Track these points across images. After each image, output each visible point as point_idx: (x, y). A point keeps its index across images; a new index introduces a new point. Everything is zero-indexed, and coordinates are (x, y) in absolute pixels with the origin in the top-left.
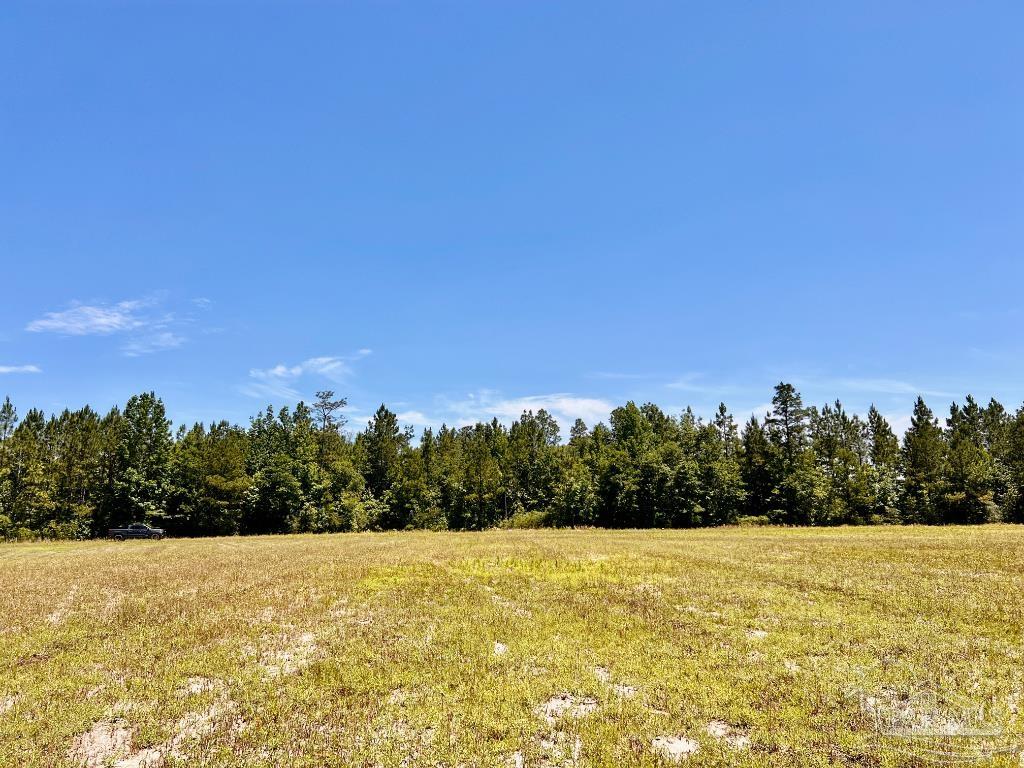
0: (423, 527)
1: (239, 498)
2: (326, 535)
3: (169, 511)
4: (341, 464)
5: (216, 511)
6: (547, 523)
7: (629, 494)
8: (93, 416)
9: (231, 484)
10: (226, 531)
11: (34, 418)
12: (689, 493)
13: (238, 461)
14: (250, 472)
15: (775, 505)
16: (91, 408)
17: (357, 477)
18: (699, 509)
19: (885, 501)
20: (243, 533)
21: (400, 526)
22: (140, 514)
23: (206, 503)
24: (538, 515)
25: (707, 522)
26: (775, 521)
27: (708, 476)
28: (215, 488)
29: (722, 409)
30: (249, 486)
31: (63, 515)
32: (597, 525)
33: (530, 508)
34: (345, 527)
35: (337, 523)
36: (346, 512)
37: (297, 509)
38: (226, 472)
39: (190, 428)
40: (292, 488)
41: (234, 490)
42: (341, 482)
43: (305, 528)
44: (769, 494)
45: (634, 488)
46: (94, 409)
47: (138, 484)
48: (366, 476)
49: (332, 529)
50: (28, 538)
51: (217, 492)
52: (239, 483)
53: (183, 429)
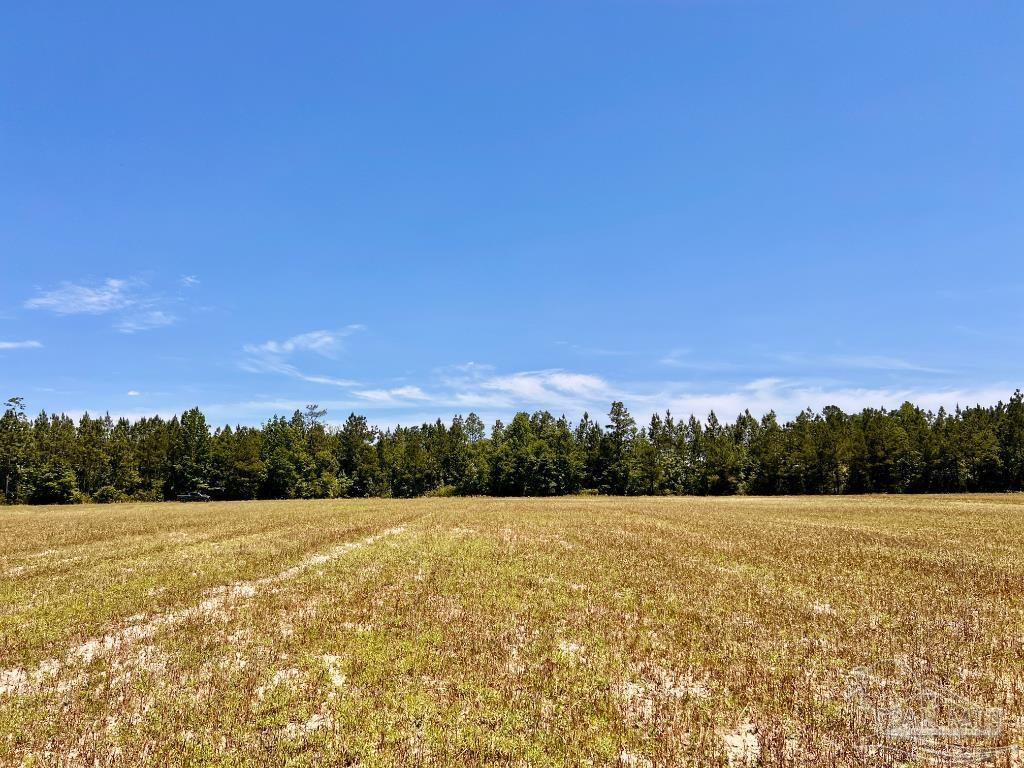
0: (376, 495)
1: (255, 476)
2: (312, 500)
3: (211, 485)
4: (325, 454)
5: (241, 484)
6: (455, 493)
7: (509, 475)
8: (161, 422)
9: (250, 467)
10: (248, 497)
11: (123, 423)
12: (548, 474)
13: (255, 452)
14: (263, 460)
15: (604, 482)
16: (159, 417)
17: (334, 462)
18: (553, 484)
19: (676, 481)
20: (259, 498)
21: (361, 495)
22: (194, 486)
23: (234, 480)
24: (451, 487)
25: (559, 493)
26: (602, 493)
27: (563, 464)
28: (240, 470)
29: (586, 417)
30: (261, 468)
31: (146, 486)
32: (488, 494)
33: (447, 483)
34: (324, 495)
35: (320, 493)
36: (325, 486)
37: (293, 485)
38: (246, 458)
39: (223, 429)
40: (289, 470)
41: (253, 471)
42: (323, 465)
43: (299, 495)
44: (601, 475)
45: (512, 471)
46: (161, 417)
47: (191, 467)
48: (341, 462)
49: (316, 496)
50: (127, 500)
51: (243, 473)
52: (255, 466)
53: (218, 430)
